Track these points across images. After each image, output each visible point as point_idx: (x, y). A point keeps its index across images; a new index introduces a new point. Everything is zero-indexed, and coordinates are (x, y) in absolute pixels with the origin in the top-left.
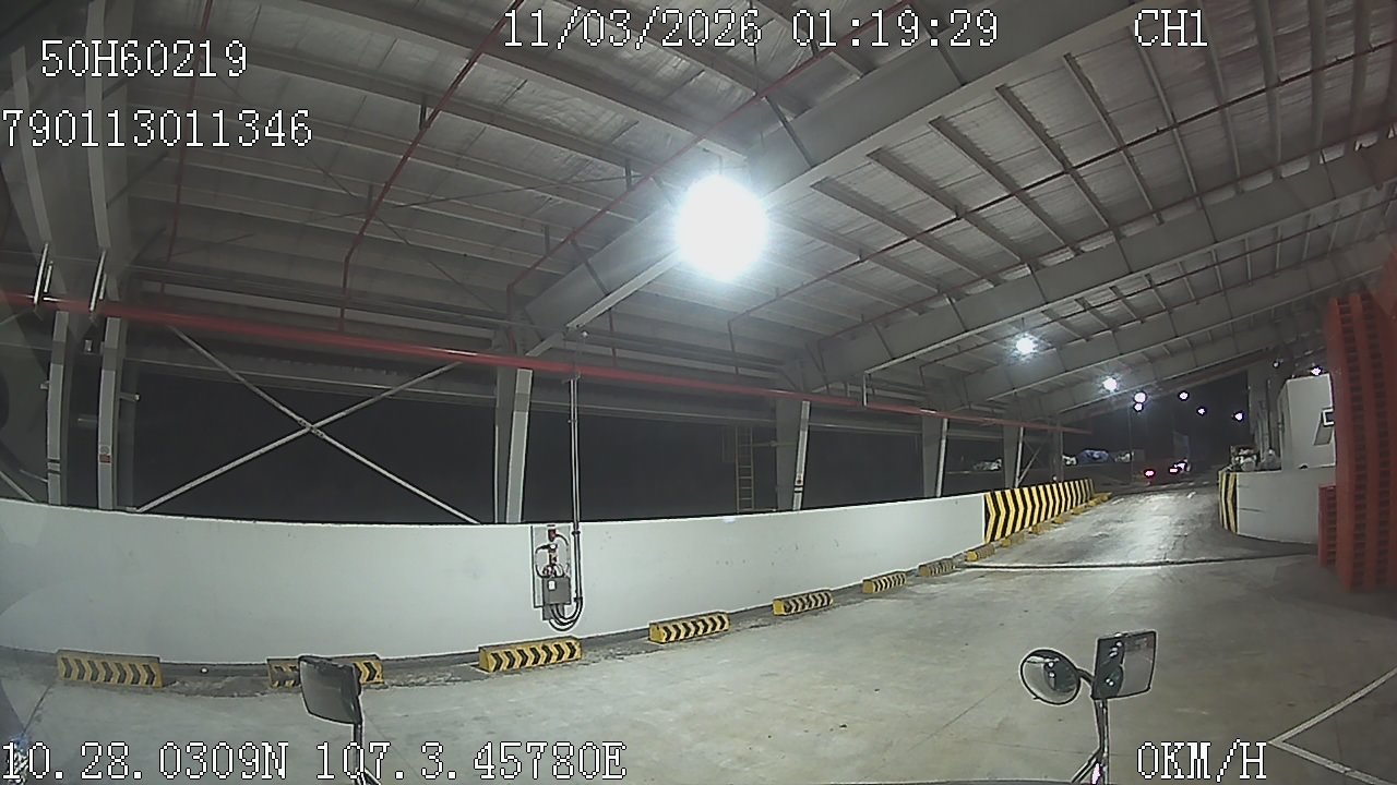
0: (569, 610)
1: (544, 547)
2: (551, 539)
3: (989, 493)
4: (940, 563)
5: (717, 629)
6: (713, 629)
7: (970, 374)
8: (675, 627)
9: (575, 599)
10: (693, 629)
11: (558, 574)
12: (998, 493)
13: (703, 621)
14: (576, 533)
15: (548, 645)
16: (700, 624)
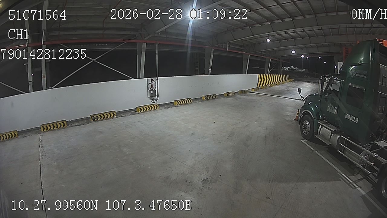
0: (155, 98)
1: (150, 83)
2: (152, 81)
3: (259, 75)
4: (244, 90)
5: (189, 102)
6: (188, 102)
7: (256, 44)
8: (180, 101)
9: (157, 95)
10: (184, 102)
11: (153, 89)
12: (262, 75)
13: (186, 100)
14: (157, 80)
15: (151, 105)
16: (185, 101)
